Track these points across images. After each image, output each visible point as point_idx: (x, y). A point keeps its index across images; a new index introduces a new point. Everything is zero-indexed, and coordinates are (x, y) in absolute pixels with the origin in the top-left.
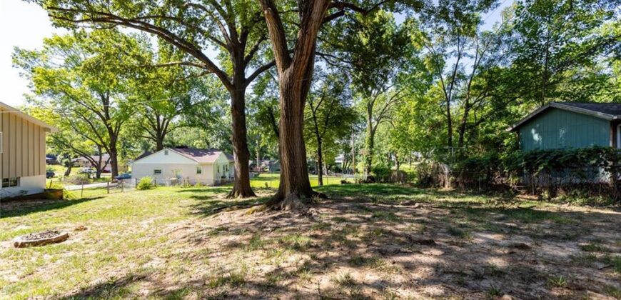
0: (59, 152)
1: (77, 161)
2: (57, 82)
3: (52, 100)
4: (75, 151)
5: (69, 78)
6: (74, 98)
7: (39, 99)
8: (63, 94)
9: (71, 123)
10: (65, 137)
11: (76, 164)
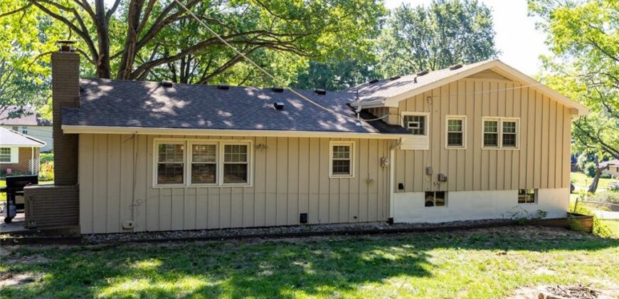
0: (581, 150)
1: (608, 167)
2: (584, 27)
3: (577, 60)
4: (605, 148)
5: (601, 17)
6: (607, 52)
7: (558, 61)
8: (590, 47)
9: (602, 99)
10: (591, 124)
11: (605, 173)
